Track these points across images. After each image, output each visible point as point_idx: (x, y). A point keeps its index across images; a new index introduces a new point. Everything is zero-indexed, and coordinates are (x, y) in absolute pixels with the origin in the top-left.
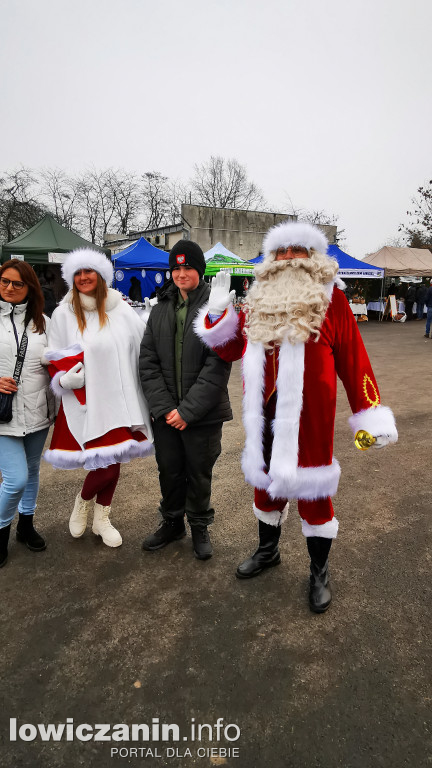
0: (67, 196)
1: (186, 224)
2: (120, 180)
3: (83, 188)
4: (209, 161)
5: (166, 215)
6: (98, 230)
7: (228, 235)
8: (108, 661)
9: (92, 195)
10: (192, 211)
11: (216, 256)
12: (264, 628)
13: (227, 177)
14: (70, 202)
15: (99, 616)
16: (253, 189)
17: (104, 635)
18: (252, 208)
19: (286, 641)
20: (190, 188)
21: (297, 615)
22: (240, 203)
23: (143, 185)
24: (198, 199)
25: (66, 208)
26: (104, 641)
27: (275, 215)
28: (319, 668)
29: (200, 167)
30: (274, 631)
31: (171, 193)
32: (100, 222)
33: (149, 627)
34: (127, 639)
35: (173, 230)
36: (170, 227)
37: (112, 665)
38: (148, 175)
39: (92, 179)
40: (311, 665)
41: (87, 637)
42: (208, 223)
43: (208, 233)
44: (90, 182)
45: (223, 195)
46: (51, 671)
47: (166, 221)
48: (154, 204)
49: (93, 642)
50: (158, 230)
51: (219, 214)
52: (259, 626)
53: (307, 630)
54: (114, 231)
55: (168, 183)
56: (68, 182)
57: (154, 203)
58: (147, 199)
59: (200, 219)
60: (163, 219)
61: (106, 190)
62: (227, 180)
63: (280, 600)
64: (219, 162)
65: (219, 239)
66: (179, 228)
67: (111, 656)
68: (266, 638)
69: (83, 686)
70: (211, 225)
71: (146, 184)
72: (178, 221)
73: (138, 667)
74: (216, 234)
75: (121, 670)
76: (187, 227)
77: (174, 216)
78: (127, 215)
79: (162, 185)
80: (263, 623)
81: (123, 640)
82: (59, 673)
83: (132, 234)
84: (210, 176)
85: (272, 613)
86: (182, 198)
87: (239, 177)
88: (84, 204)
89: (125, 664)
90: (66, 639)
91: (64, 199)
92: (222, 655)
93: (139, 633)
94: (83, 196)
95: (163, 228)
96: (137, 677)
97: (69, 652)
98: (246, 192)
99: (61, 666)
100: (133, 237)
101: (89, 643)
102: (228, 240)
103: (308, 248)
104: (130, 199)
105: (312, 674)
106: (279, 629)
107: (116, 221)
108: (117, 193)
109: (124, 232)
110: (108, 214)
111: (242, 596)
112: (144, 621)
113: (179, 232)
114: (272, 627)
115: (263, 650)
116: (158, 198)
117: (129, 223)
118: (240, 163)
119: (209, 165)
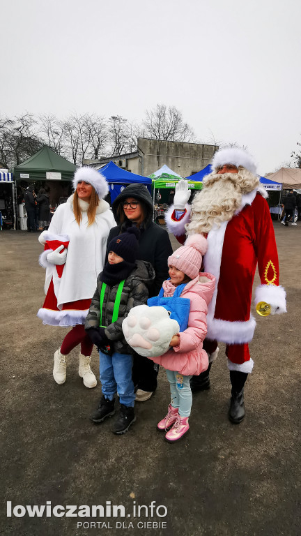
0: (57, 133)
1: (140, 152)
2: (93, 122)
3: (68, 127)
4: (156, 108)
5: (126, 146)
6: (78, 157)
7: (170, 160)
8: (109, 476)
9: (74, 132)
10: (145, 143)
11: (164, 175)
12: (222, 452)
13: (168, 119)
14: (59, 137)
15: (99, 439)
16: (186, 128)
17: (104, 455)
18: (186, 141)
19: (241, 463)
20: (143, 127)
21: (247, 442)
22: (178, 137)
23: (109, 125)
24: (149, 135)
25: (56, 141)
26: (104, 459)
27: (203, 145)
28: (269, 486)
29: (149, 112)
30: (231, 454)
31: (129, 130)
32: (79, 150)
33: (137, 449)
34: (121, 458)
35: (132, 156)
36: (129, 154)
37: (112, 479)
38: (114, 118)
39: (74, 121)
40: (262, 483)
41: (91, 456)
42: (156, 152)
43: (156, 158)
44: (73, 123)
45: (166, 132)
46: (67, 484)
47: (126, 150)
48: (117, 139)
49: (97, 460)
50: (120, 156)
51: (164, 145)
52: (219, 450)
53: (256, 454)
54: (90, 157)
55: (127, 123)
56: (58, 123)
57: (117, 137)
58: (112, 135)
59: (151, 148)
60: (124, 149)
61: (84, 129)
62: (169, 121)
63: (232, 429)
64: (163, 108)
65: (164, 162)
66: (136, 155)
67: (111, 472)
68: (225, 459)
69: (91, 495)
70: (158, 153)
71: (112, 124)
72: (134, 150)
73: (131, 481)
74: (162, 159)
75: (119, 483)
76: (141, 154)
77: (132, 146)
78: (98, 146)
79: (123, 125)
80: (222, 448)
81: (118, 459)
82: (73, 485)
83: (103, 159)
84: (157, 118)
85: (228, 440)
86: (136, 134)
87: (177, 119)
88: (69, 138)
89: (121, 479)
90: (76, 457)
91: (55, 135)
92: (194, 472)
93: (130, 454)
94: (68, 133)
95: (123, 155)
96: (132, 489)
97: (79, 468)
98: (182, 129)
99: (74, 479)
100: (103, 162)
101: (93, 461)
102: (170, 163)
103: (237, 165)
104: (100, 135)
105: (263, 489)
106: (234, 452)
107: (91, 150)
108: (91, 130)
109: (96, 158)
110: (85, 146)
111: (203, 426)
112: (133, 444)
113: (135, 158)
114: (228, 451)
115: (224, 469)
116: (120, 134)
117: (100, 151)
118: (178, 109)
119: (156, 111)
